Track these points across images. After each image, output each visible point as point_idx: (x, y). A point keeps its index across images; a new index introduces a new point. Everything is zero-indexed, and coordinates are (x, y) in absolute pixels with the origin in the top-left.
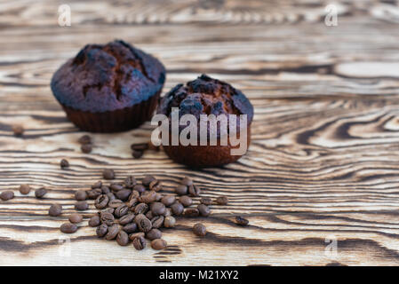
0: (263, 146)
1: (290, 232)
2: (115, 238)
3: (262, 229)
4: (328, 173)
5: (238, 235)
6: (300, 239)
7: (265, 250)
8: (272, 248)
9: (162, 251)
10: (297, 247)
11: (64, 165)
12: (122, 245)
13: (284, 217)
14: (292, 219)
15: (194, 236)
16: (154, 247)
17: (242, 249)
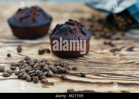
0: (95, 53)
1: (104, 80)
2: (25, 79)
3: (91, 78)
4: (123, 61)
5: (80, 80)
6: (108, 82)
7: (92, 85)
8: (95, 85)
9: (46, 84)
10: (107, 85)
11: (9, 55)
12: (28, 81)
13: (102, 75)
14: (105, 75)
15: (61, 79)
16: (42, 82)
17: (82, 85)
